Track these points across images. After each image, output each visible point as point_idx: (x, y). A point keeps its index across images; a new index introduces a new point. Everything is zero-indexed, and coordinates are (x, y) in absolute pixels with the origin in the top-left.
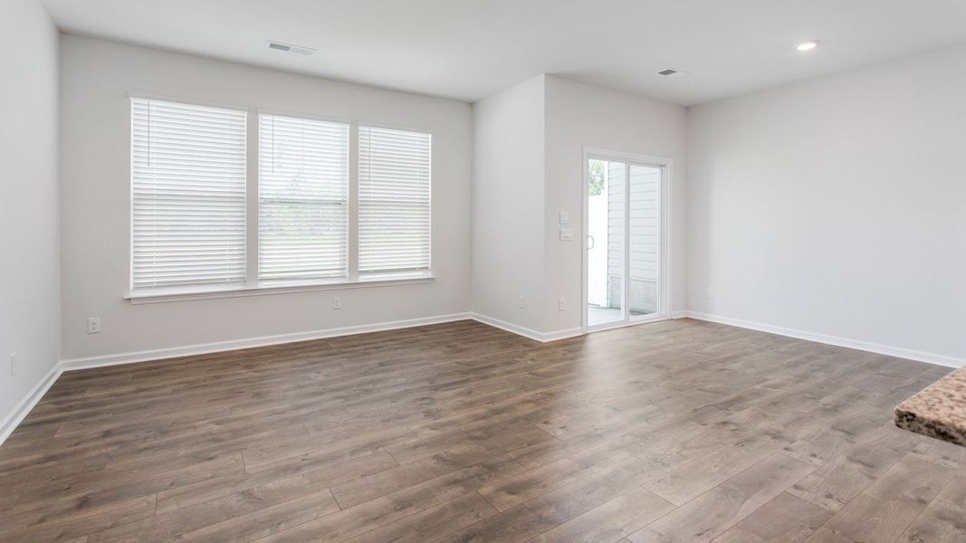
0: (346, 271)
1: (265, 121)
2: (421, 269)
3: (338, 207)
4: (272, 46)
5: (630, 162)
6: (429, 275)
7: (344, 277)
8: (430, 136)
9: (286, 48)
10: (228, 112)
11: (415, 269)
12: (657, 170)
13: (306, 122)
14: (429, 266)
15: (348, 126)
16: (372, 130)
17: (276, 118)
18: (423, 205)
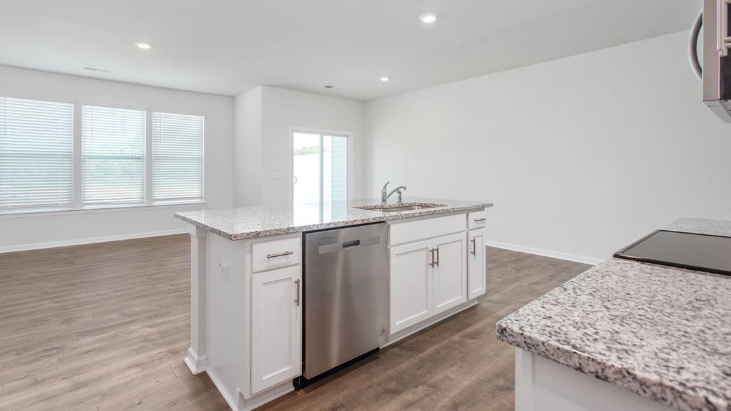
0: (145, 199)
1: (87, 110)
2: (197, 198)
3: (139, 160)
4: (85, 68)
5: (322, 134)
6: (203, 201)
7: (143, 203)
8: (203, 117)
9: (96, 70)
10: (60, 104)
11: (193, 198)
12: (345, 139)
13: (116, 109)
14: (203, 196)
15: (145, 112)
16: (162, 114)
17: (94, 107)
18: (199, 159)
